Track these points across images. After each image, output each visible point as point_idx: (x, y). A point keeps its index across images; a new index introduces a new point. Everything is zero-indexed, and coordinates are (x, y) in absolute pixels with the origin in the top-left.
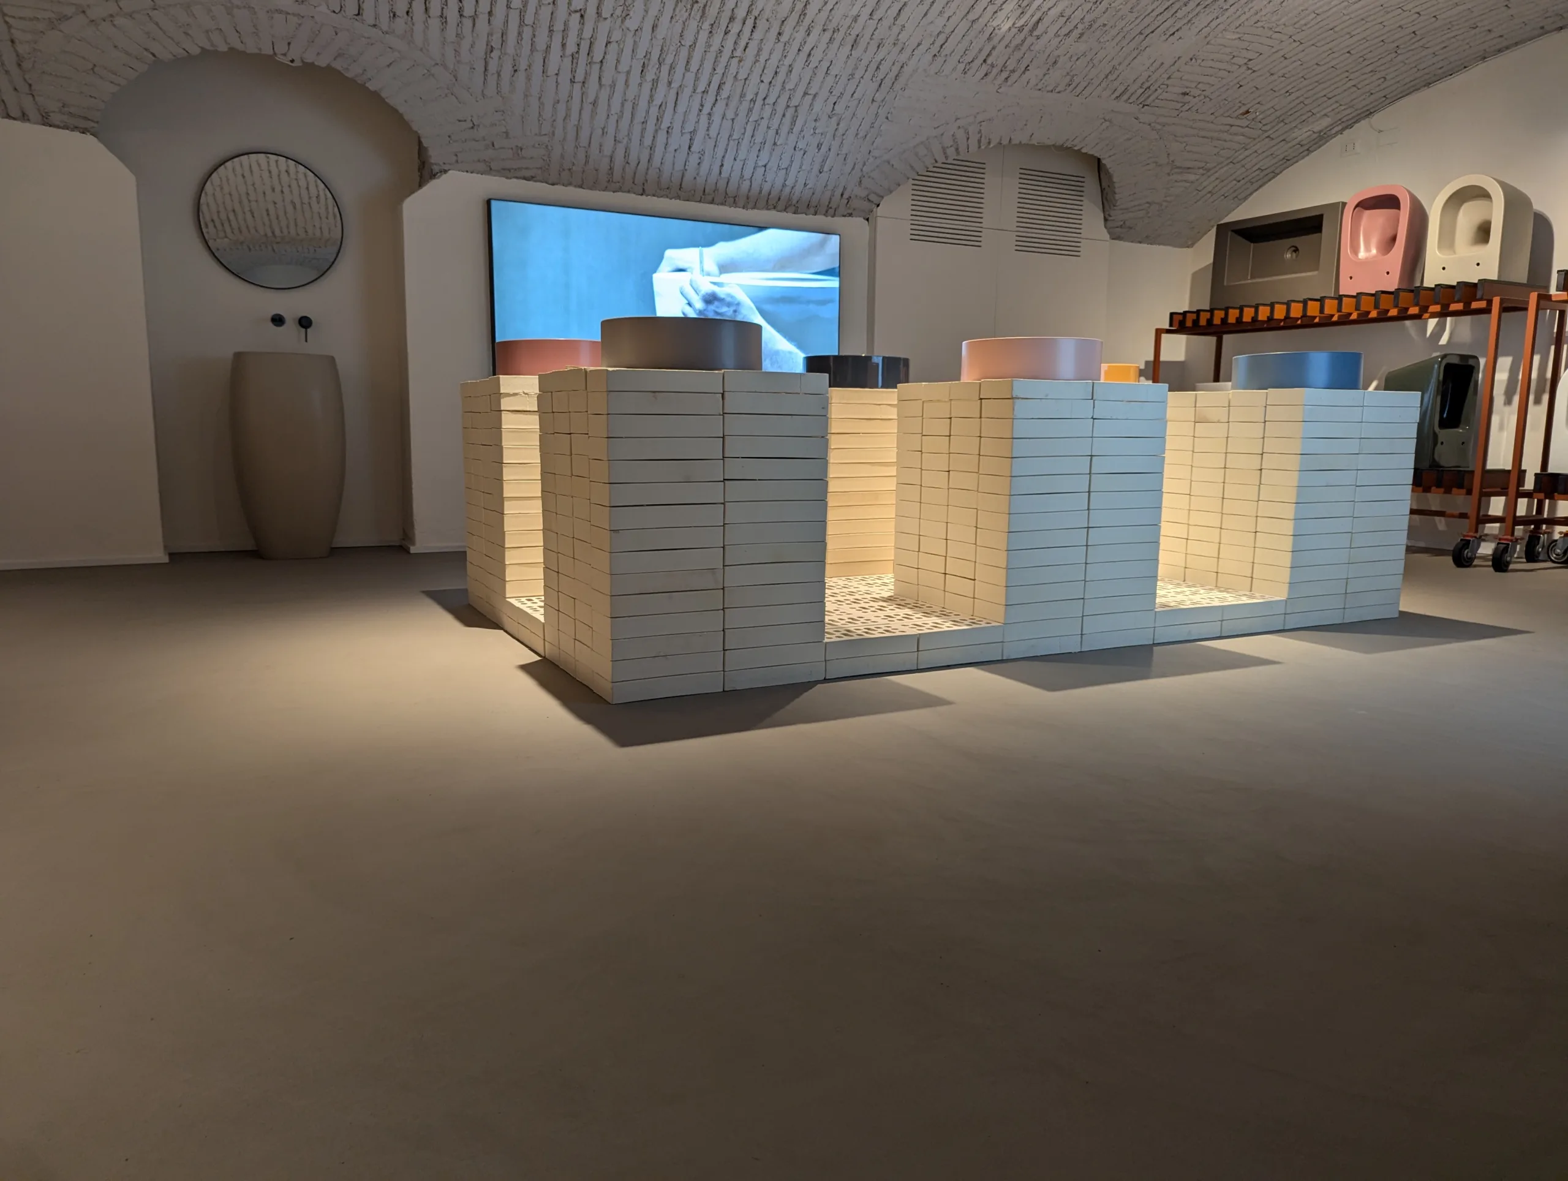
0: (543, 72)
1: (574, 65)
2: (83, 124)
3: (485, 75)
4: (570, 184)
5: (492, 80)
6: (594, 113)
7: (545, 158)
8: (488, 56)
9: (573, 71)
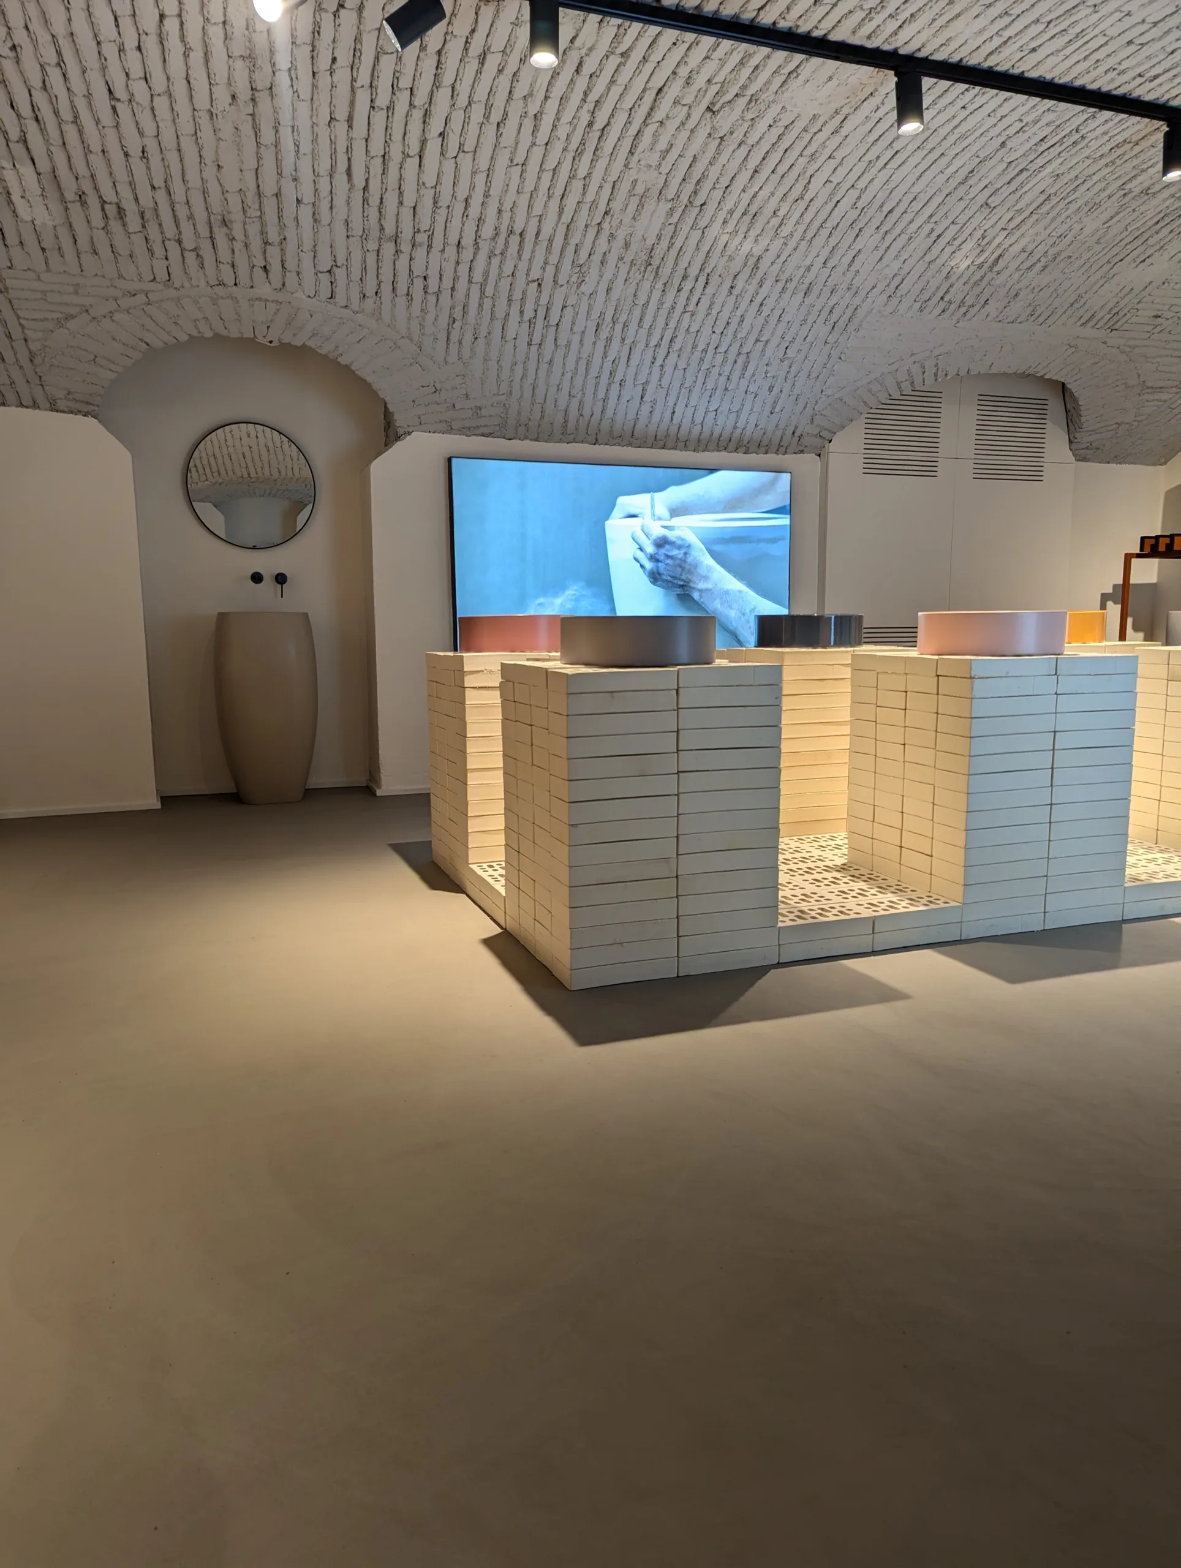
0: (502, 338)
1: (532, 329)
2: (85, 408)
3: (448, 344)
4: (526, 438)
5: (454, 348)
6: (549, 372)
7: (503, 415)
8: (450, 326)
9: (531, 335)
